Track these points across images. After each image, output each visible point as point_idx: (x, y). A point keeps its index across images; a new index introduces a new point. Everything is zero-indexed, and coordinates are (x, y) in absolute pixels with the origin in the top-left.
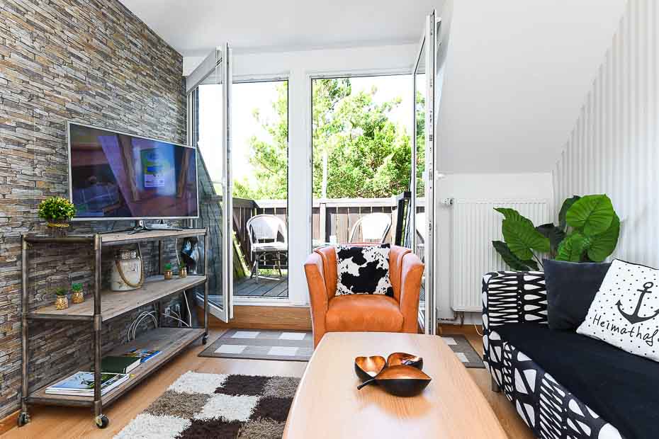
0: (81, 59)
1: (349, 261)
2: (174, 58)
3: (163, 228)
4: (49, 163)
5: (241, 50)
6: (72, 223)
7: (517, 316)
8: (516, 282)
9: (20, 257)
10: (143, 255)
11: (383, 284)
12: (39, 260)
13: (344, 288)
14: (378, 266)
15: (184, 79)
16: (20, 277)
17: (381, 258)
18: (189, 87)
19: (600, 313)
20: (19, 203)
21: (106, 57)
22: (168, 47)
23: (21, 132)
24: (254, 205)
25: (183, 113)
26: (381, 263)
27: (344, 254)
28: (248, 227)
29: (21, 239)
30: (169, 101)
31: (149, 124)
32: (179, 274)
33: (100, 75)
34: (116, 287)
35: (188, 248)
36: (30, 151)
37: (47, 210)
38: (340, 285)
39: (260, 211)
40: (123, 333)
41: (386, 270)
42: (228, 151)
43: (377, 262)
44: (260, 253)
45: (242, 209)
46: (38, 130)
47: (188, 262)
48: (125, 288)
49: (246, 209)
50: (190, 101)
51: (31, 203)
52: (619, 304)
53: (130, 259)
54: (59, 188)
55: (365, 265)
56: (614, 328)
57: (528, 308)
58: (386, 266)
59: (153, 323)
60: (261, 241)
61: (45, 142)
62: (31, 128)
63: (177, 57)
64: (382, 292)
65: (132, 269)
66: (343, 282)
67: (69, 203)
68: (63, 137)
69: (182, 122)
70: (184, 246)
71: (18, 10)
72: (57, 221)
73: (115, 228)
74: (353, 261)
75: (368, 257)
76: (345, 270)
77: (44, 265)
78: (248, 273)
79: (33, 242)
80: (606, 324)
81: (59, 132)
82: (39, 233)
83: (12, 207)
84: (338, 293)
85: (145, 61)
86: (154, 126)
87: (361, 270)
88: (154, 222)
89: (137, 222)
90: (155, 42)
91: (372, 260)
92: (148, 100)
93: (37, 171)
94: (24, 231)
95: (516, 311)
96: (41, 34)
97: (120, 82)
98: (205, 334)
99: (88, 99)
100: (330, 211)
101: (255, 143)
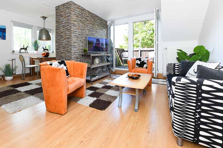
0: (89, 26)
1: (138, 61)
2: (105, 22)
3: (103, 54)
4: (85, 43)
5: (116, 19)
6: (88, 53)
7: (173, 73)
8: (173, 65)
9: (81, 58)
10: (100, 59)
11: (145, 66)
12: (83, 58)
13: (137, 66)
14: (144, 62)
15: (107, 26)
16: (81, 60)
17: (145, 60)
18: (108, 27)
19: (190, 72)
20: (81, 49)
21: (93, 25)
22: (104, 20)
23: (81, 39)
24: (124, 50)
25: (107, 32)
26: (145, 61)
27: (137, 59)
28: (122, 55)
29: (81, 55)
30: (105, 31)
31: (101, 35)
32: (106, 62)
33: (92, 28)
34: (95, 64)
35: (108, 58)
36: (82, 41)
37: (84, 51)
38: (136, 66)
39: (125, 51)
40: (96, 72)
41: (146, 63)
42: (114, 39)
43: (144, 61)
44: (124, 60)
45: (121, 51)
46: (83, 38)
47: (108, 61)
48: (96, 64)
49: (122, 51)
50: (109, 30)
51: (82, 49)
52: (194, 70)
53: (97, 59)
54: (86, 47)
55: (141, 62)
56: (192, 75)
57: (176, 71)
58: (146, 62)
59: (101, 71)
60: (125, 58)
61: (84, 40)
62: (82, 38)
63: (106, 22)
64: (145, 67)
65: (97, 61)
66: (136, 65)
67: (87, 49)
68: (87, 39)
69: (107, 34)
70: (107, 58)
71: (81, 20)
72: (85, 52)
73: (94, 53)
74: (139, 61)
75: (142, 60)
76: (137, 63)
77: (84, 59)
78: (122, 64)
79: (82, 55)
80: (190, 74)
81: (86, 38)
82: (83, 54)
83: (80, 50)
84: (135, 67)
85: (100, 24)
86: (102, 35)
87: (140, 63)
88: (102, 53)
89: (98, 53)
90: (102, 20)
91: (143, 61)
92: (100, 31)
93: (83, 45)
94: (81, 54)
95: (173, 71)
96: (83, 23)
97: (96, 28)
98: (110, 74)
99: (90, 32)
100: (141, 51)
101: (124, 36)
